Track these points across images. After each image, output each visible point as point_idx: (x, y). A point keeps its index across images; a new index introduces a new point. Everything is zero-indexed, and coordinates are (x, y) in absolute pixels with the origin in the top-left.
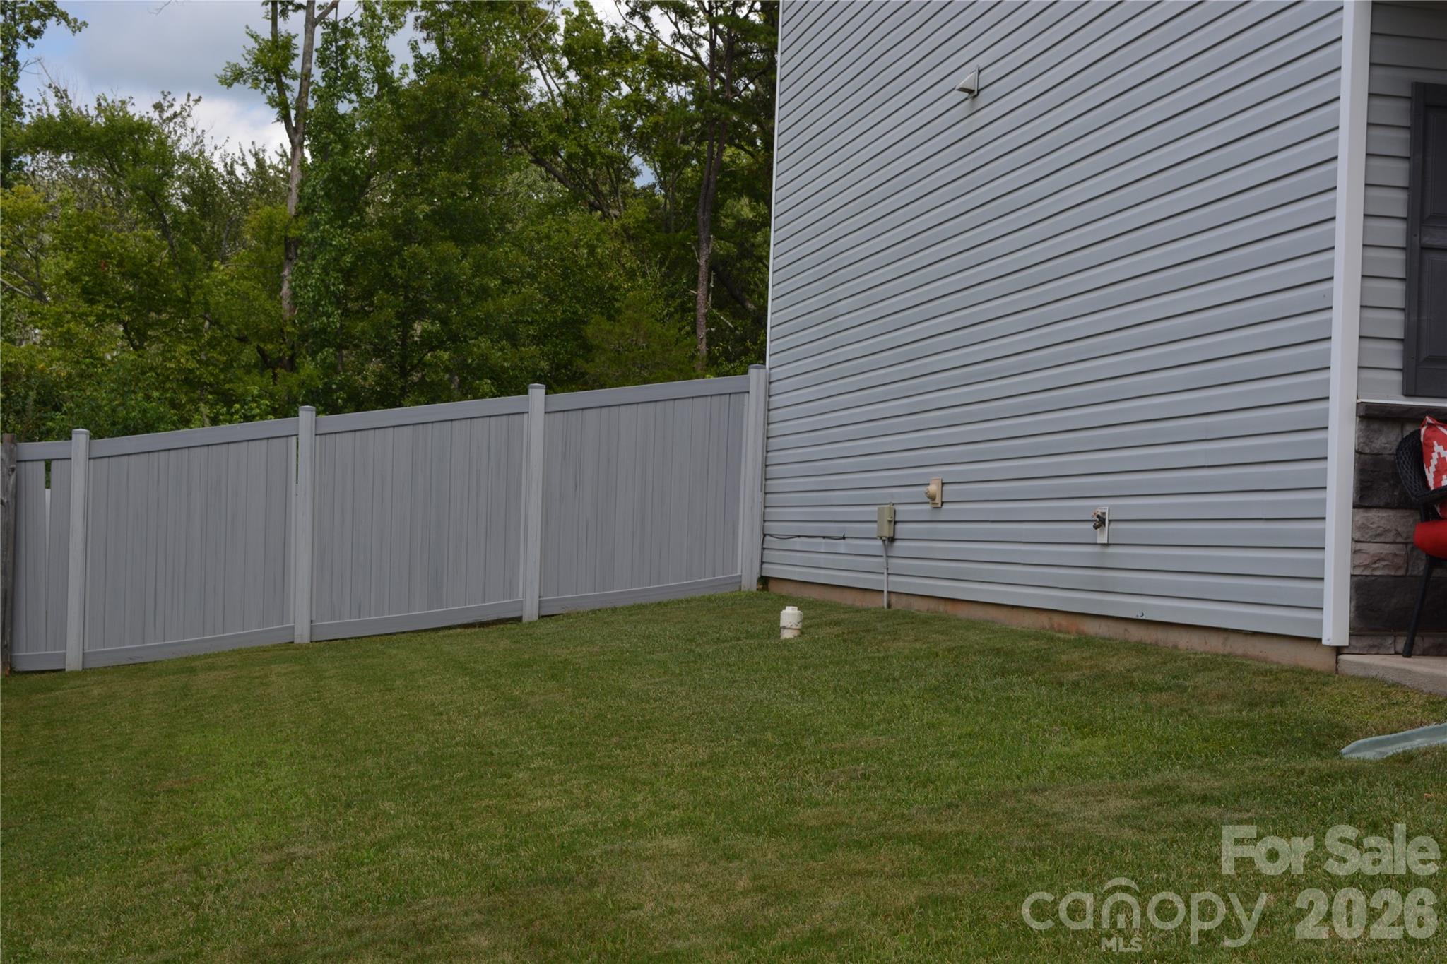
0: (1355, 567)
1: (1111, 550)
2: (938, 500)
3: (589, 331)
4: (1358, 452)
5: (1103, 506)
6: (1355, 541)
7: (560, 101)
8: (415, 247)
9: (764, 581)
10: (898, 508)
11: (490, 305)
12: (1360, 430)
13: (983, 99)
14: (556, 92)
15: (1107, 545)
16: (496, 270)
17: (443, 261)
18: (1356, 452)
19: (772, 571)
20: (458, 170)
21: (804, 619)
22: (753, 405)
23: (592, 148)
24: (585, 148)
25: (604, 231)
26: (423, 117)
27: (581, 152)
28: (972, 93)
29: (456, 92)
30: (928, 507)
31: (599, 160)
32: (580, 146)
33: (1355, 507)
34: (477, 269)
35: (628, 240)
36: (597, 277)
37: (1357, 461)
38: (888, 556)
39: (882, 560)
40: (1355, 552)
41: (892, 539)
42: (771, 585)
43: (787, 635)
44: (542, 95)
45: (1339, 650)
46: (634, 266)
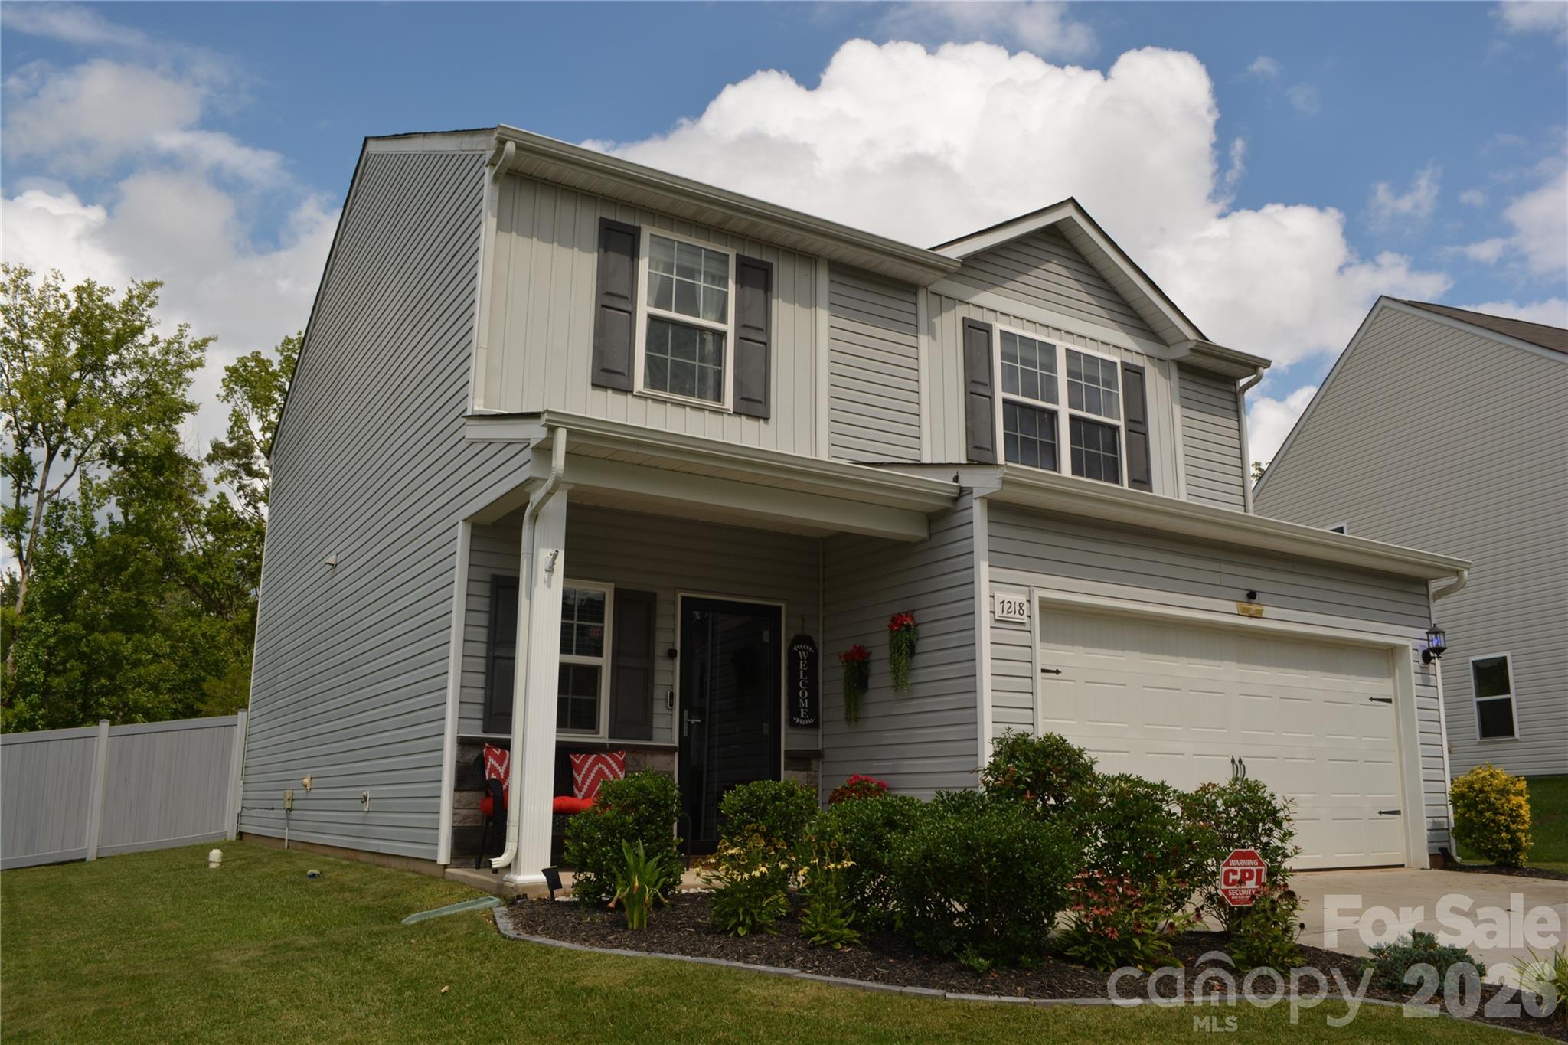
0: (454, 822)
1: (370, 815)
2: (308, 788)
3: (205, 686)
4: (458, 762)
5: (367, 792)
6: (455, 808)
7: (201, 553)
8: (96, 634)
9: (241, 835)
10: (295, 792)
11: (142, 671)
12: (458, 750)
13: (338, 569)
14: (199, 546)
15: (368, 812)
16: (148, 651)
17: (114, 643)
18: (457, 762)
19: (245, 829)
20: (129, 590)
21: (223, 858)
22: (239, 732)
23: (218, 580)
24: (214, 579)
25: (223, 628)
26: (108, 558)
27: (211, 581)
28: (334, 566)
29: (130, 546)
30: (304, 791)
31: (221, 586)
32: (210, 577)
33: (455, 790)
34: (136, 651)
35: (238, 633)
36: (214, 655)
37: (457, 766)
38: (288, 819)
39: (285, 821)
40: (454, 814)
41: (291, 809)
42: (244, 837)
43: (213, 866)
44: (190, 548)
45: (445, 866)
46: (240, 648)
